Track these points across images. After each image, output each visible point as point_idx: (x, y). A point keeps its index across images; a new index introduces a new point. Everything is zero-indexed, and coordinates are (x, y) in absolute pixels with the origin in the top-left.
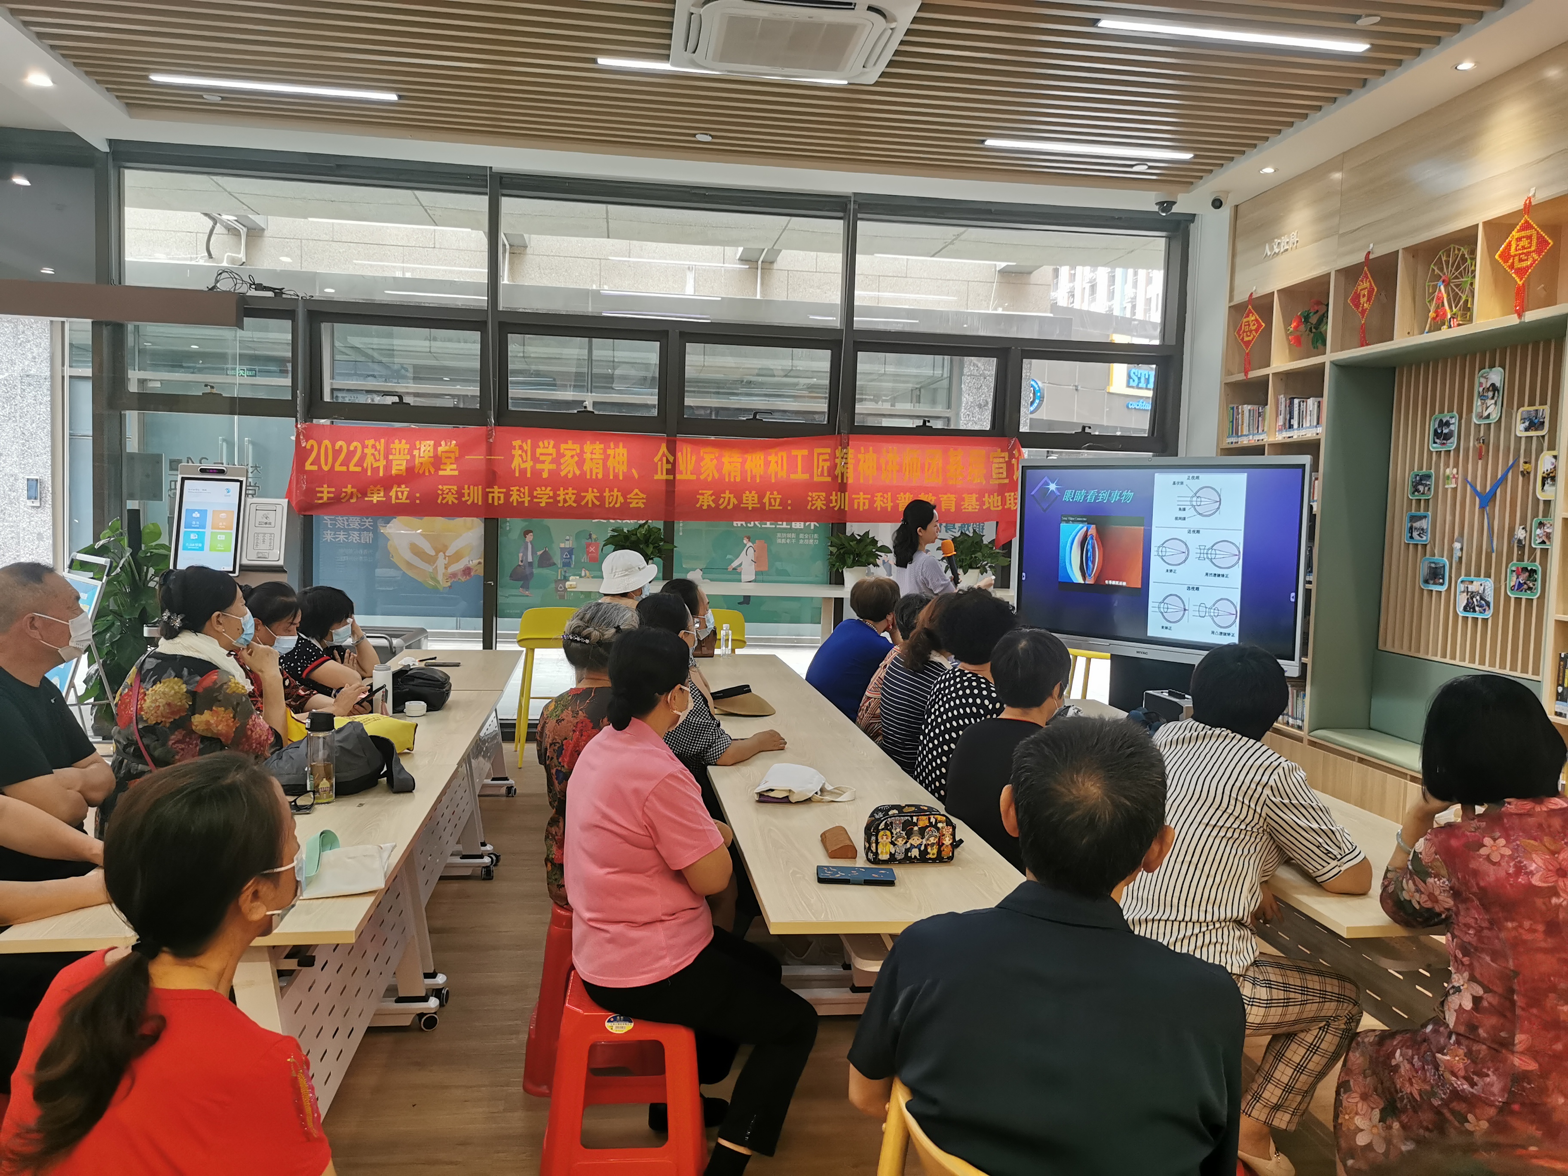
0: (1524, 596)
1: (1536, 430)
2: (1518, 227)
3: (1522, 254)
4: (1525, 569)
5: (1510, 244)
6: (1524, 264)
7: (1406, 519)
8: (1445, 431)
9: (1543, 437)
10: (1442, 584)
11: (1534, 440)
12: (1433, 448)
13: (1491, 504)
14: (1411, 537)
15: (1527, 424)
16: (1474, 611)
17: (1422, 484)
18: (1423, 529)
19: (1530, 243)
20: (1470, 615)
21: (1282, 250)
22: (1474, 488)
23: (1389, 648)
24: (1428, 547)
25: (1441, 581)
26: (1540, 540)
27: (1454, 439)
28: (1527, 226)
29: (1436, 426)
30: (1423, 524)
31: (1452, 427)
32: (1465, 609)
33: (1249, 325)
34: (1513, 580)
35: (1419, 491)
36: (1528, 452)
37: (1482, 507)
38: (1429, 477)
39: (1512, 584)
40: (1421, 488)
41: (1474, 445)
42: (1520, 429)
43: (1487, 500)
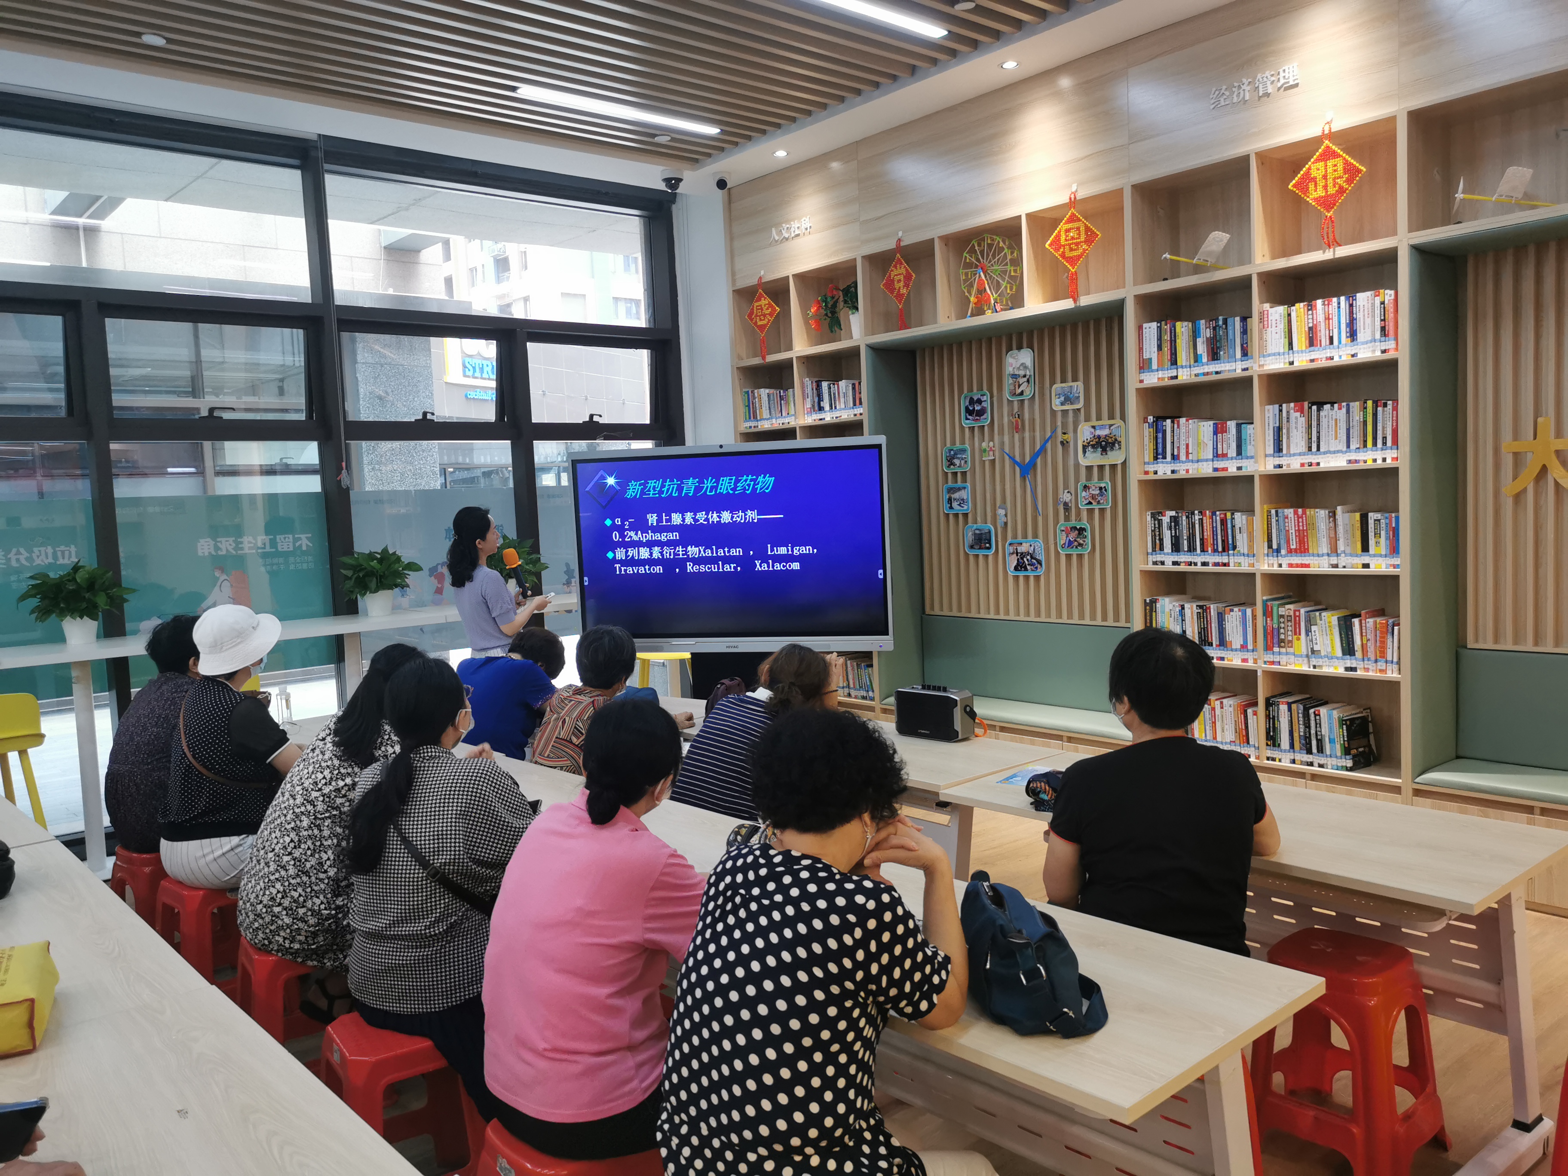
0: (1074, 552)
1: (1072, 404)
2: (1064, 221)
3: (1072, 244)
4: (1074, 528)
5: (1059, 235)
6: (1075, 253)
7: (943, 489)
8: (977, 408)
9: (1079, 410)
10: (989, 548)
11: (1071, 414)
12: (966, 424)
13: (1031, 472)
14: (951, 508)
15: (1062, 399)
16: (1026, 569)
17: (957, 458)
18: (963, 500)
19: (1079, 234)
20: (1021, 574)
21: (793, 235)
22: (1012, 458)
23: (937, 611)
24: (970, 516)
25: (987, 545)
26: (1087, 501)
27: (988, 415)
28: (1073, 219)
29: (967, 403)
30: (963, 494)
31: (984, 404)
32: (1016, 569)
33: (762, 309)
34: (1062, 539)
35: (954, 465)
36: (1064, 425)
37: (1023, 477)
38: (963, 451)
39: (1062, 542)
40: (957, 462)
41: (1009, 421)
42: (1057, 404)
43: (1027, 469)
